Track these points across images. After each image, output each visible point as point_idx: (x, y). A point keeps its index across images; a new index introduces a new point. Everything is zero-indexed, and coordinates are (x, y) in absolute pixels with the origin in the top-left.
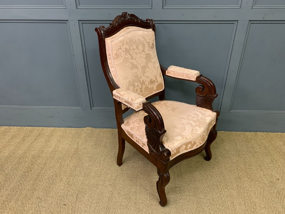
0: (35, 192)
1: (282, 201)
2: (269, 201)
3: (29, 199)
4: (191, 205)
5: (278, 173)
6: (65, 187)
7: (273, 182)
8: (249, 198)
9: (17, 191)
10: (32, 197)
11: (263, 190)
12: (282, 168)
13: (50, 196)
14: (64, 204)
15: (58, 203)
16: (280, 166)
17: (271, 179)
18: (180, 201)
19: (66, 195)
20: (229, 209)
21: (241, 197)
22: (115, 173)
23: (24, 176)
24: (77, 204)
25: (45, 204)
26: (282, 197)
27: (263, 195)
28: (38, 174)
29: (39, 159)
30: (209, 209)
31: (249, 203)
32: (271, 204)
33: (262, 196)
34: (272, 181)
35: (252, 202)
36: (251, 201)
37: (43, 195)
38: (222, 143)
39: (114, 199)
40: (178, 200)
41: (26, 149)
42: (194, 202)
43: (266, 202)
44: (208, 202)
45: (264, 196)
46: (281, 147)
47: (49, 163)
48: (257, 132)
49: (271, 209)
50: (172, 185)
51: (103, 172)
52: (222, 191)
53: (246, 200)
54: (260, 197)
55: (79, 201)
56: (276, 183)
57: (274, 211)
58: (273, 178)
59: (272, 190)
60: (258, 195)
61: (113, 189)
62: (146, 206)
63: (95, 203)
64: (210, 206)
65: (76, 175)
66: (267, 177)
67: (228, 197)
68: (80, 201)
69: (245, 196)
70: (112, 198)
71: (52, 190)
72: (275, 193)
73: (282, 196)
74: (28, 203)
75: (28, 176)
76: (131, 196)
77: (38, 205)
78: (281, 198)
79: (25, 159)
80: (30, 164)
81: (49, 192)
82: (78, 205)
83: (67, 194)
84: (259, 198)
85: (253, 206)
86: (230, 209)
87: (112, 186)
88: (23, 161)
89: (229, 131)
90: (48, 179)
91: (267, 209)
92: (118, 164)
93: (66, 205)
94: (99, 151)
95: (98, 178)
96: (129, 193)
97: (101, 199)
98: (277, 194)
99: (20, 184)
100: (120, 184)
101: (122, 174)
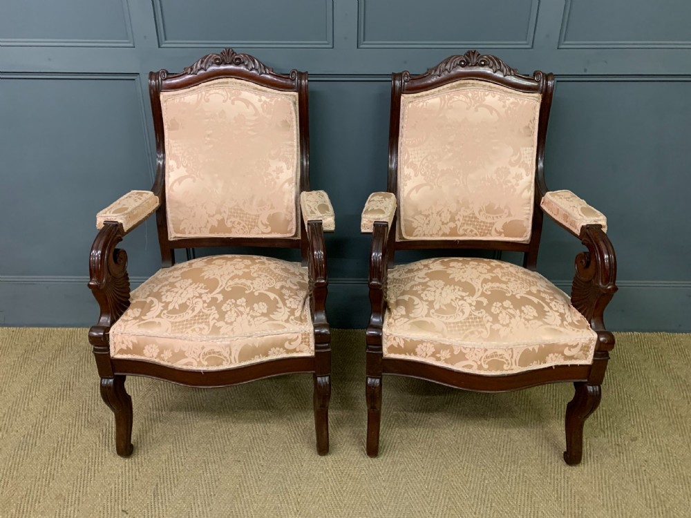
0: (51, 484)
1: (645, 488)
2: (615, 491)
3: (36, 500)
5: (634, 425)
6: (127, 468)
7: (623, 446)
8: (567, 483)
9: (8, 483)
10: (44, 495)
11: (599, 465)
12: (643, 414)
13: (89, 491)
14: (123, 511)
15: (109, 509)
16: (640, 409)
17: (619, 440)
19: (129, 488)
20: (522, 510)
21: (550, 483)
23: (25, 444)
24: (157, 509)
25: (76, 511)
26: (643, 480)
27: (600, 477)
28: (60, 439)
29: (63, 405)
30: (475, 513)
31: (568, 496)
32: (620, 497)
33: (598, 478)
34: (620, 443)
35: (575, 492)
36: (573, 491)
37: (71, 489)
39: (247, 494)
40: (401, 493)
41: (32, 379)
42: (439, 498)
43: (608, 493)
44: (473, 496)
45: (602, 478)
46: (640, 365)
47: (86, 412)
49: (620, 509)
51: (218, 430)
52: (505, 468)
53: (561, 488)
54: (594, 482)
55: (160, 501)
56: (631, 448)
57: (626, 514)
58: (622, 437)
59: (622, 465)
60: (588, 476)
61: (245, 471)
62: (323, 509)
63: (200, 505)
64: (477, 505)
65: (153, 440)
66: (608, 435)
67: (518, 483)
68: (164, 501)
69: (557, 479)
70: (242, 492)
71: (94, 476)
72: (628, 472)
73: (645, 478)
74: (34, 511)
75: (36, 445)
76: (287, 487)
77: (59, 514)
78: (642, 482)
79: (28, 405)
80: (39, 415)
81: (85, 482)
82: (157, 512)
83: (131, 486)
84: (592, 483)
85: (576, 502)
86: (523, 512)
87: (243, 463)
88: (24, 410)
90: (85, 450)
91: (611, 508)
93: (127, 513)
95: (209, 445)
96: (282, 481)
97: (215, 495)
98: (632, 474)
99: (15, 464)
100: (261, 458)
101: (267, 434)
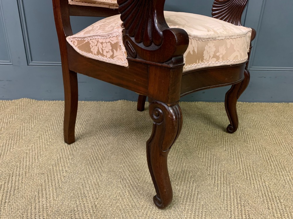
4: (225, 201)
18: (199, 196)
22: (58, 155)
38: (244, 113)
39: (44, 200)
40: (195, 194)
42: (230, 197)
48: (288, 102)
50: (176, 169)
61: (47, 181)
76: (86, 192)
89: (249, 102)
92: (66, 141)
94: (33, 126)
96: (81, 187)
100: (64, 171)
101: (73, 155)
